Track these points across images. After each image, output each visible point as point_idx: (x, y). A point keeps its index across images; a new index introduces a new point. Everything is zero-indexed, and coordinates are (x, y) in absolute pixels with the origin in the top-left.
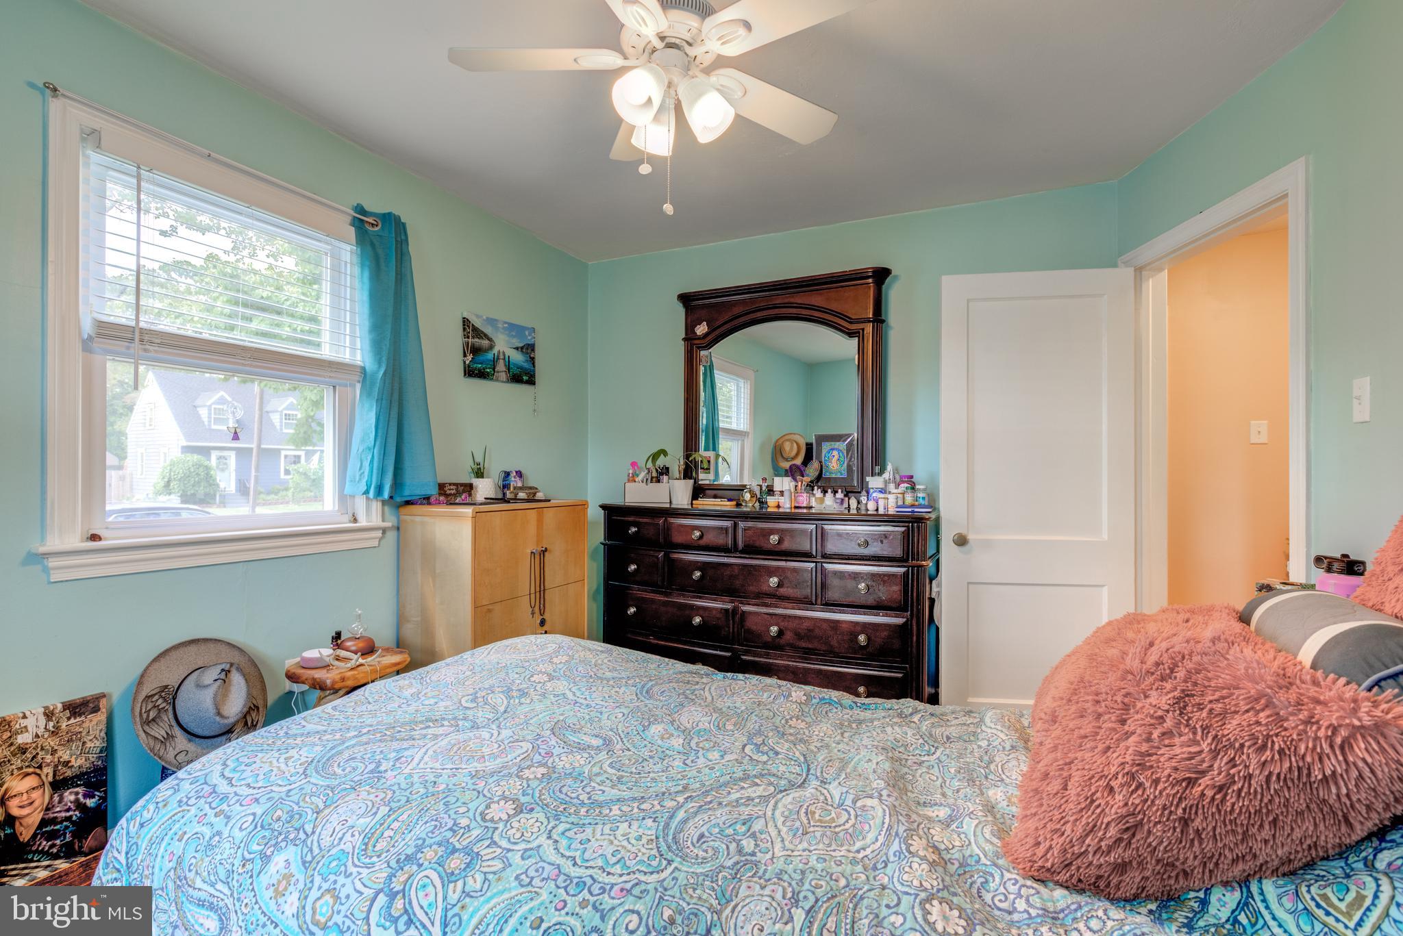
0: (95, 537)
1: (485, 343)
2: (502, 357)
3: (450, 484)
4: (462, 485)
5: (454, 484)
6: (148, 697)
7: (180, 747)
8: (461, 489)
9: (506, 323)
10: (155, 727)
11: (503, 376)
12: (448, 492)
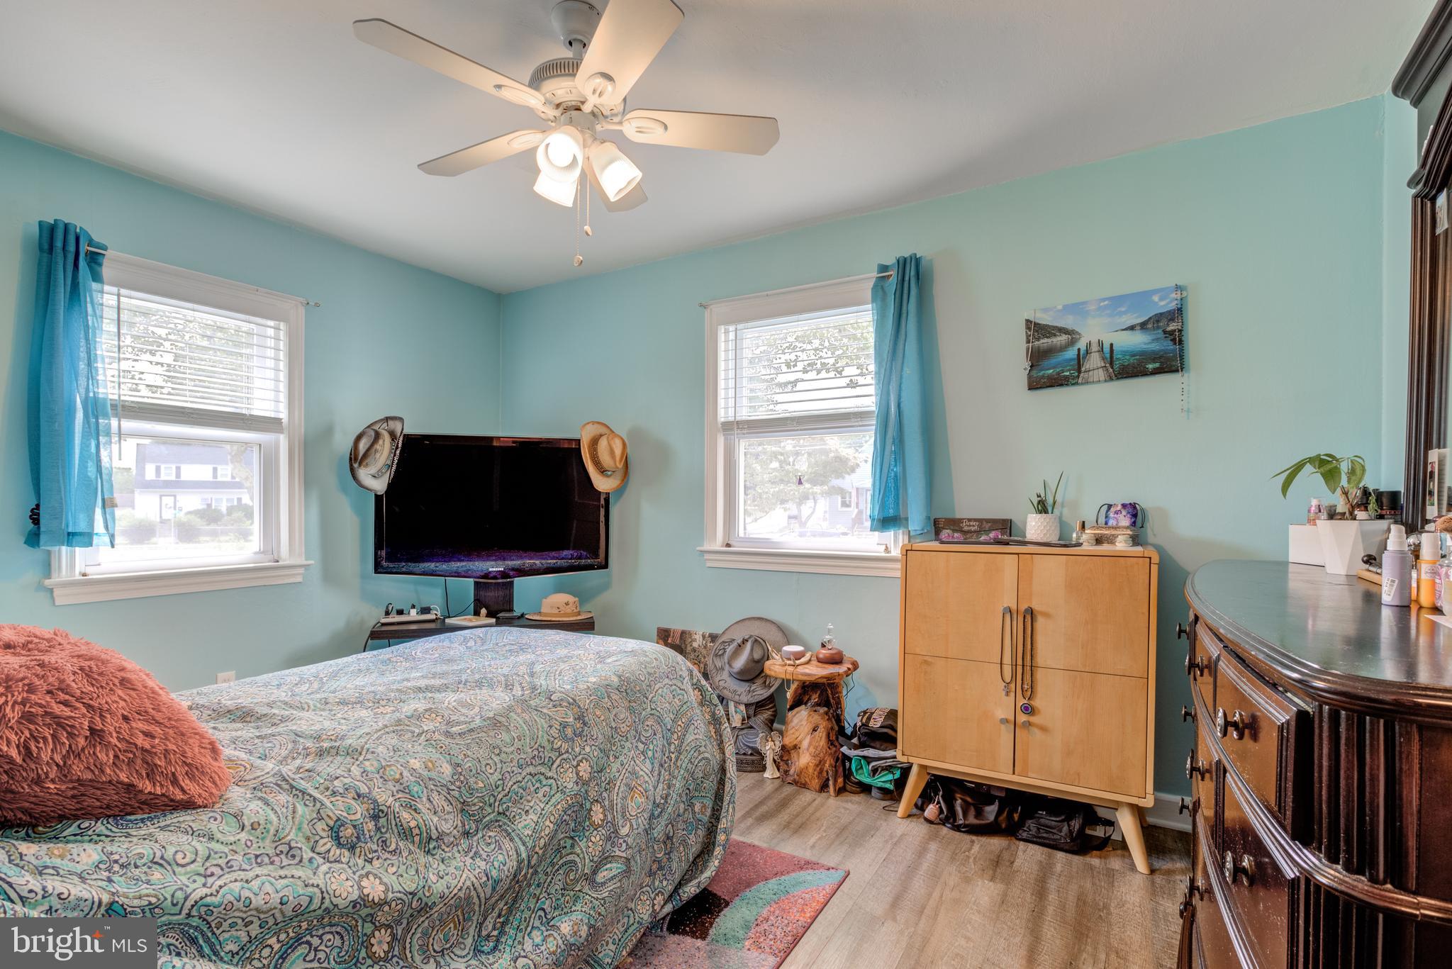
0: (728, 545)
1: (1062, 339)
2: (1095, 348)
3: (970, 520)
4: (988, 521)
5: (975, 520)
6: (724, 642)
7: (723, 677)
8: (987, 526)
9: (1104, 300)
10: (718, 660)
11: (1101, 374)
12: (966, 528)
